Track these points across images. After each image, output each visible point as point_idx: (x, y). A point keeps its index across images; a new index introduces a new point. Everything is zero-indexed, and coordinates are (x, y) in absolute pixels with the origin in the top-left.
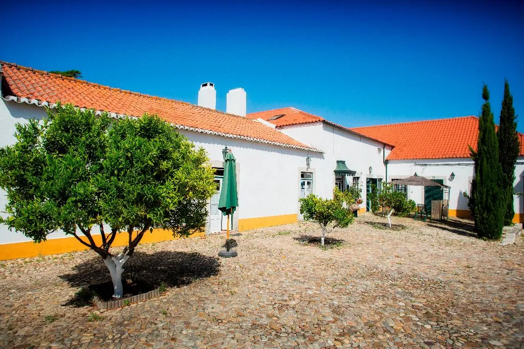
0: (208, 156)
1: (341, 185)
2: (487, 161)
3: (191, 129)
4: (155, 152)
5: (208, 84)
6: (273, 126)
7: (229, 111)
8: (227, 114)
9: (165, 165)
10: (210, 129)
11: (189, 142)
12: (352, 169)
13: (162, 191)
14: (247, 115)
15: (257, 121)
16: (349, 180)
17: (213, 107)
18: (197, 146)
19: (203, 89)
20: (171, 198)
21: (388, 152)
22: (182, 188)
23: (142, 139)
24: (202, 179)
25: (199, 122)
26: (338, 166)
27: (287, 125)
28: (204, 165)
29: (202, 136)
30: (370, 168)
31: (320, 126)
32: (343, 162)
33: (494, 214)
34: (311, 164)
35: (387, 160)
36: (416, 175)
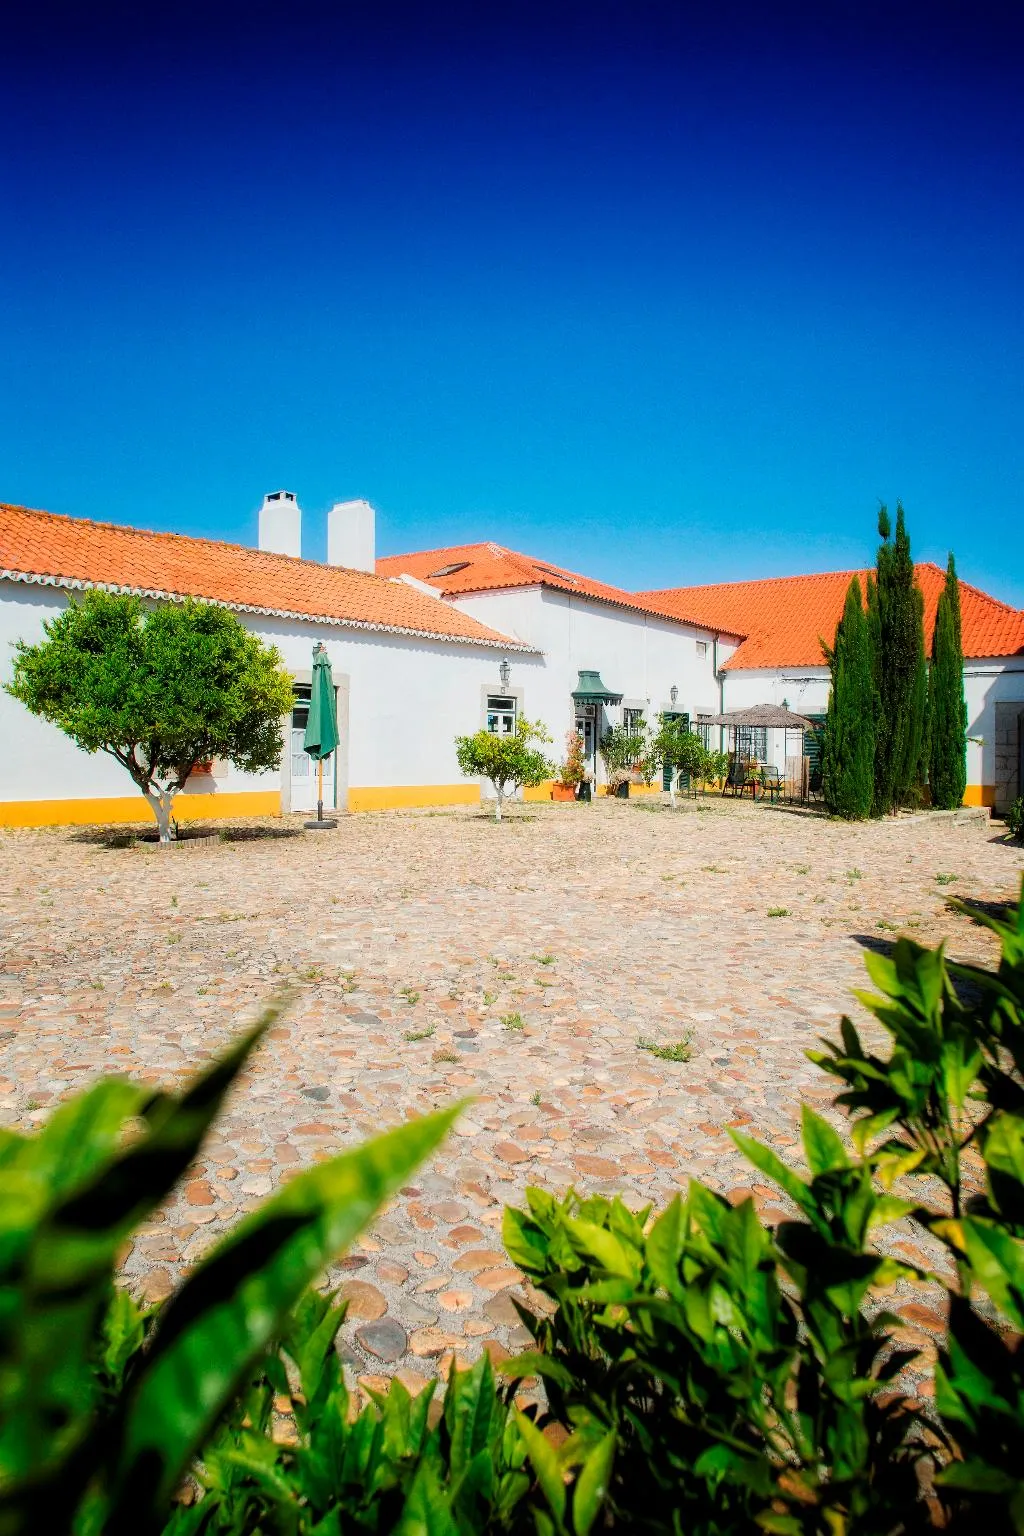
0: (282, 655)
1: (592, 725)
2: (845, 666)
3: (252, 609)
4: (217, 651)
5: (282, 496)
6: (436, 593)
7: (333, 560)
8: (326, 568)
9: (229, 667)
10: (288, 607)
11: (257, 636)
12: (613, 690)
13: (225, 697)
14: (377, 569)
15: (398, 581)
16: (613, 715)
17: (295, 552)
18: (267, 641)
19: (269, 506)
20: (237, 707)
21: (726, 651)
22: (249, 695)
23: (201, 635)
24: (274, 686)
25: (263, 592)
26: (582, 683)
27: (465, 591)
28: (276, 668)
29: (273, 622)
30: (674, 689)
31: (537, 593)
32: (595, 675)
33: (851, 771)
34: (511, 675)
35: (723, 671)
36: (785, 704)
